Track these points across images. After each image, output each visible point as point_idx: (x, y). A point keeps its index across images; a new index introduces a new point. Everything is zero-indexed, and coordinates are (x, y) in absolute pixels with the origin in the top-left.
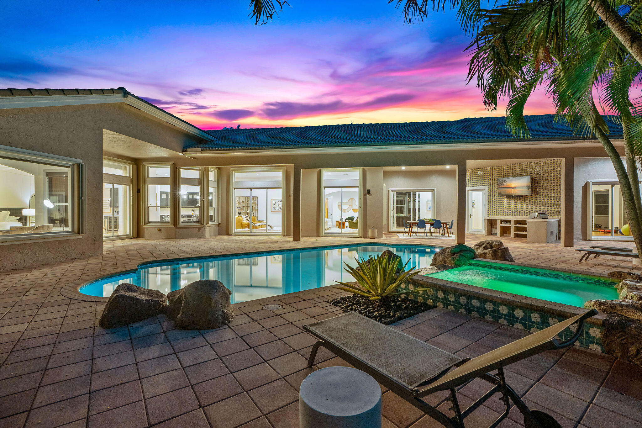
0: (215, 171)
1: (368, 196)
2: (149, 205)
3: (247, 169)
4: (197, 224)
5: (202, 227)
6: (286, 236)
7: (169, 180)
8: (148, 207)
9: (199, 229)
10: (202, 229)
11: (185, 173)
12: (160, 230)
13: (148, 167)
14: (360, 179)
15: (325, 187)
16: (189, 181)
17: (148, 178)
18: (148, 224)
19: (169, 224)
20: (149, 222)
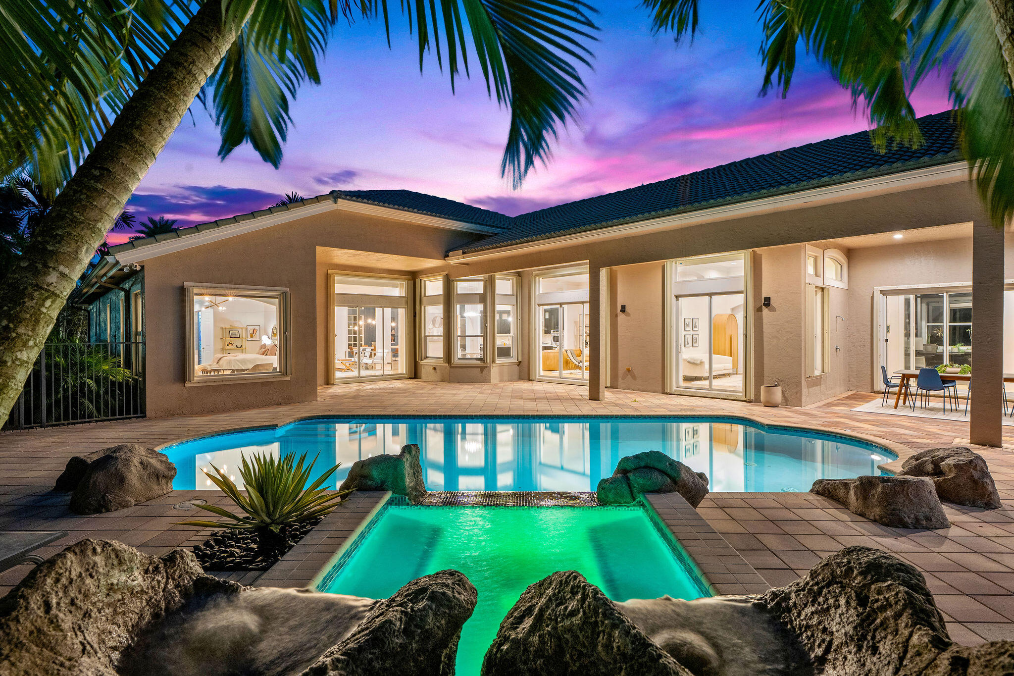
0: (513, 280)
1: (765, 311)
2: (427, 334)
3: (554, 272)
4: (478, 362)
5: (486, 367)
6: (611, 387)
7: (442, 298)
8: (425, 337)
9: (482, 369)
10: (485, 370)
11: (462, 287)
12: (435, 369)
13: (425, 281)
14: (745, 276)
15: (677, 297)
16: (468, 298)
17: (425, 296)
18: (425, 361)
19: (441, 361)
20: (426, 358)
